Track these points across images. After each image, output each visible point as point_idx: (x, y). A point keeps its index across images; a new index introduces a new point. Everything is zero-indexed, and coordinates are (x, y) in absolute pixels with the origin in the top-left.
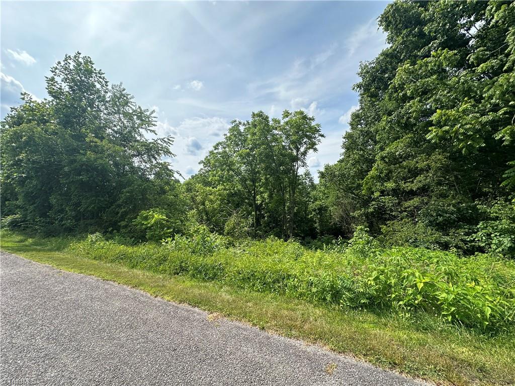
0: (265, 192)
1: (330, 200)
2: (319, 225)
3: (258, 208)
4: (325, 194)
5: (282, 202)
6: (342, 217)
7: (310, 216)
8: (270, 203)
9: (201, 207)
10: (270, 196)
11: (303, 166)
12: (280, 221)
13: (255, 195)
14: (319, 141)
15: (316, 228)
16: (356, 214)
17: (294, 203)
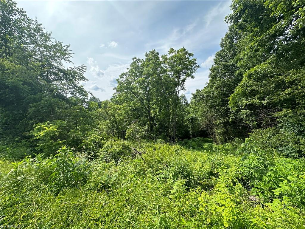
0: (156, 108)
1: (199, 113)
2: (192, 129)
3: (152, 119)
4: (195, 109)
5: (167, 114)
6: (207, 124)
7: (185, 124)
8: (160, 115)
9: (112, 118)
10: (160, 111)
11: (183, 90)
12: (166, 127)
13: (149, 110)
14: (195, 71)
15: (189, 131)
16: (217, 122)
17: (176, 115)
